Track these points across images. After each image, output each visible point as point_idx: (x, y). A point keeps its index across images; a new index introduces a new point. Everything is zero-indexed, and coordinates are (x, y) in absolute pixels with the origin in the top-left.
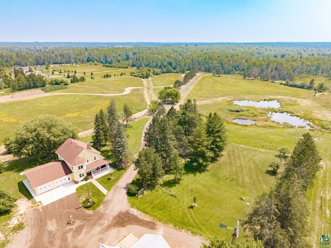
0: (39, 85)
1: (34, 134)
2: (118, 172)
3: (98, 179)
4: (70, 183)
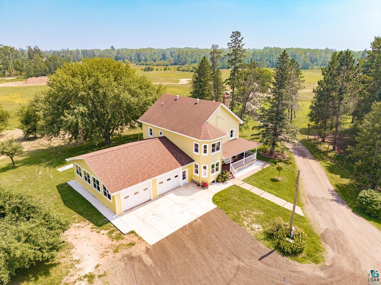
3: (248, 179)
4: (186, 185)
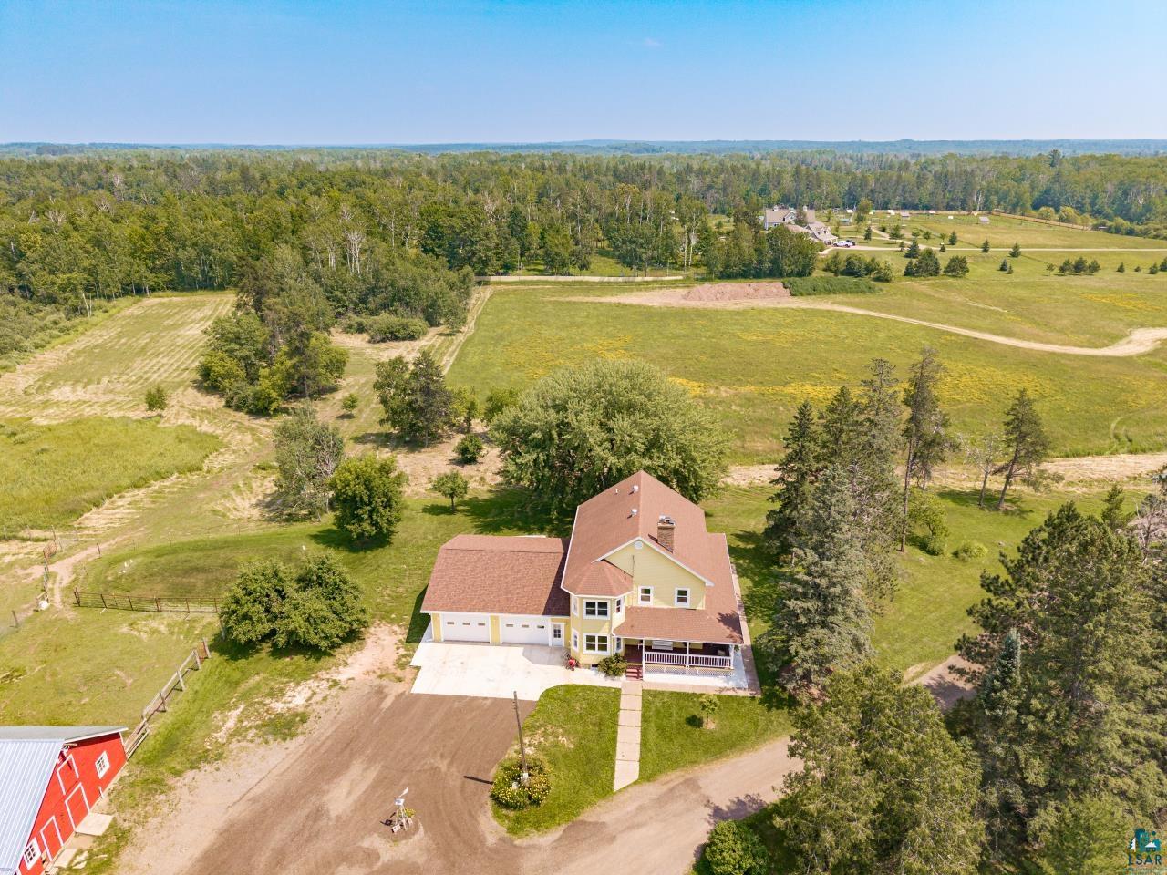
0: (788, 269)
1: (553, 417)
2: (760, 709)
3: (656, 694)
4: (552, 649)
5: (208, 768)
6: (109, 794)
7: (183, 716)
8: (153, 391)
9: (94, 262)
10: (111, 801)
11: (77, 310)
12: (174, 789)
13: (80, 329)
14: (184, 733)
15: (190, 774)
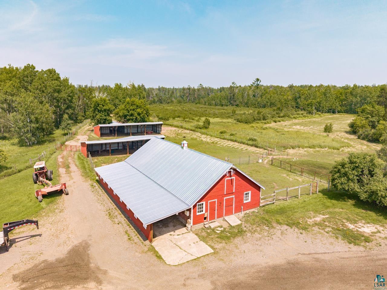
5: (296, 230)
6: (245, 214)
7: (294, 206)
8: (329, 125)
9: (321, 100)
10: (244, 217)
11: (310, 113)
12: (275, 228)
13: (309, 117)
14: (291, 211)
15: (285, 227)
